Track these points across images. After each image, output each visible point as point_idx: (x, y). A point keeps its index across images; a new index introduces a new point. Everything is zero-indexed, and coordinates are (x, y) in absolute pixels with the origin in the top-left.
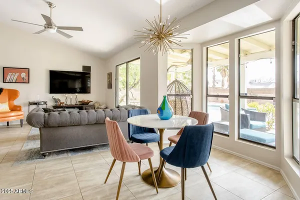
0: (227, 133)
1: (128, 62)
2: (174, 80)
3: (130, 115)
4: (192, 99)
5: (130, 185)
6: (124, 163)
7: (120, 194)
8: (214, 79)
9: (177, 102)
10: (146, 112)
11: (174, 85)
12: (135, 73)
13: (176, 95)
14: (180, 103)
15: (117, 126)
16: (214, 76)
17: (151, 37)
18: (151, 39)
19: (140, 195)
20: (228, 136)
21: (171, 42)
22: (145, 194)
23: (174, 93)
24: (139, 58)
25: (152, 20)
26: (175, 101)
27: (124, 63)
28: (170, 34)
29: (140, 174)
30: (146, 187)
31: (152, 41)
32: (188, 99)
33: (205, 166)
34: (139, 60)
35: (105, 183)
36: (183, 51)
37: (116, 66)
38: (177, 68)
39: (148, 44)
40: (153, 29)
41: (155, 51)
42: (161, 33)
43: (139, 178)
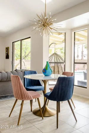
0: (86, 86)
1: (22, 40)
2: (54, 53)
3: (25, 74)
4: (65, 65)
5: (25, 117)
6: (23, 101)
7: (20, 121)
8: (82, 53)
9: (55, 68)
10: (35, 73)
11: (54, 56)
12: (26, 48)
13: (55, 63)
14: (57, 68)
15: (19, 78)
16: (82, 52)
17: (39, 25)
18: (39, 26)
19: (32, 121)
20: (86, 88)
21: (51, 29)
22: (35, 120)
23: (54, 62)
24: (30, 37)
25: (40, 14)
26: (54, 67)
27: (19, 41)
28: (51, 24)
29: (31, 111)
30: (36, 117)
31: (40, 27)
32: (63, 65)
33: (70, 100)
34: (30, 39)
35: (9, 117)
36: (60, 34)
37: (13, 42)
38: (56, 45)
39: (37, 29)
40: (40, 20)
41: (42, 34)
42: (46, 22)
43: (31, 113)
